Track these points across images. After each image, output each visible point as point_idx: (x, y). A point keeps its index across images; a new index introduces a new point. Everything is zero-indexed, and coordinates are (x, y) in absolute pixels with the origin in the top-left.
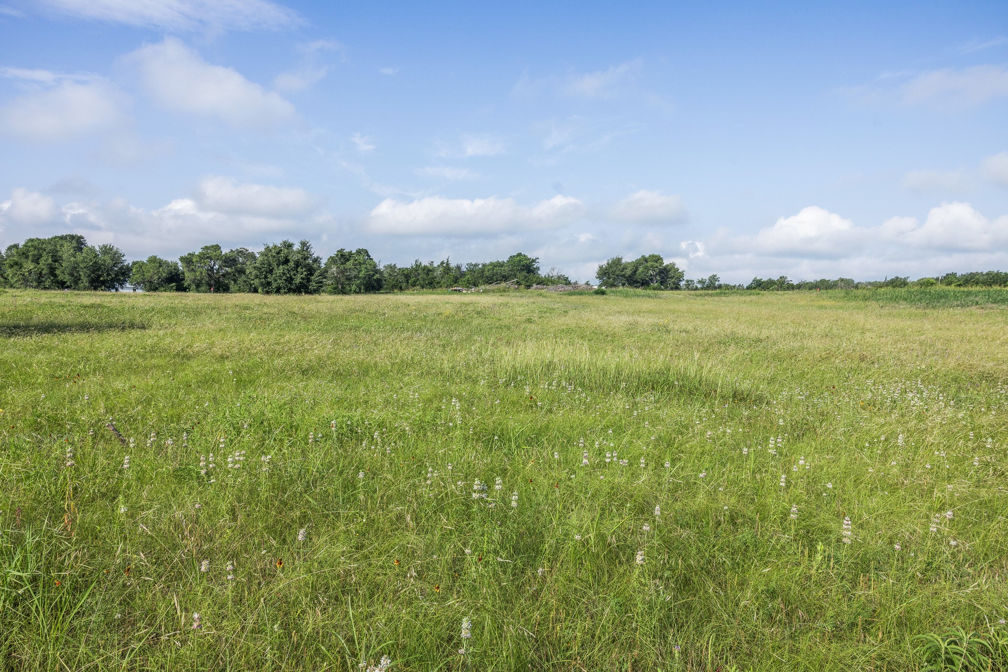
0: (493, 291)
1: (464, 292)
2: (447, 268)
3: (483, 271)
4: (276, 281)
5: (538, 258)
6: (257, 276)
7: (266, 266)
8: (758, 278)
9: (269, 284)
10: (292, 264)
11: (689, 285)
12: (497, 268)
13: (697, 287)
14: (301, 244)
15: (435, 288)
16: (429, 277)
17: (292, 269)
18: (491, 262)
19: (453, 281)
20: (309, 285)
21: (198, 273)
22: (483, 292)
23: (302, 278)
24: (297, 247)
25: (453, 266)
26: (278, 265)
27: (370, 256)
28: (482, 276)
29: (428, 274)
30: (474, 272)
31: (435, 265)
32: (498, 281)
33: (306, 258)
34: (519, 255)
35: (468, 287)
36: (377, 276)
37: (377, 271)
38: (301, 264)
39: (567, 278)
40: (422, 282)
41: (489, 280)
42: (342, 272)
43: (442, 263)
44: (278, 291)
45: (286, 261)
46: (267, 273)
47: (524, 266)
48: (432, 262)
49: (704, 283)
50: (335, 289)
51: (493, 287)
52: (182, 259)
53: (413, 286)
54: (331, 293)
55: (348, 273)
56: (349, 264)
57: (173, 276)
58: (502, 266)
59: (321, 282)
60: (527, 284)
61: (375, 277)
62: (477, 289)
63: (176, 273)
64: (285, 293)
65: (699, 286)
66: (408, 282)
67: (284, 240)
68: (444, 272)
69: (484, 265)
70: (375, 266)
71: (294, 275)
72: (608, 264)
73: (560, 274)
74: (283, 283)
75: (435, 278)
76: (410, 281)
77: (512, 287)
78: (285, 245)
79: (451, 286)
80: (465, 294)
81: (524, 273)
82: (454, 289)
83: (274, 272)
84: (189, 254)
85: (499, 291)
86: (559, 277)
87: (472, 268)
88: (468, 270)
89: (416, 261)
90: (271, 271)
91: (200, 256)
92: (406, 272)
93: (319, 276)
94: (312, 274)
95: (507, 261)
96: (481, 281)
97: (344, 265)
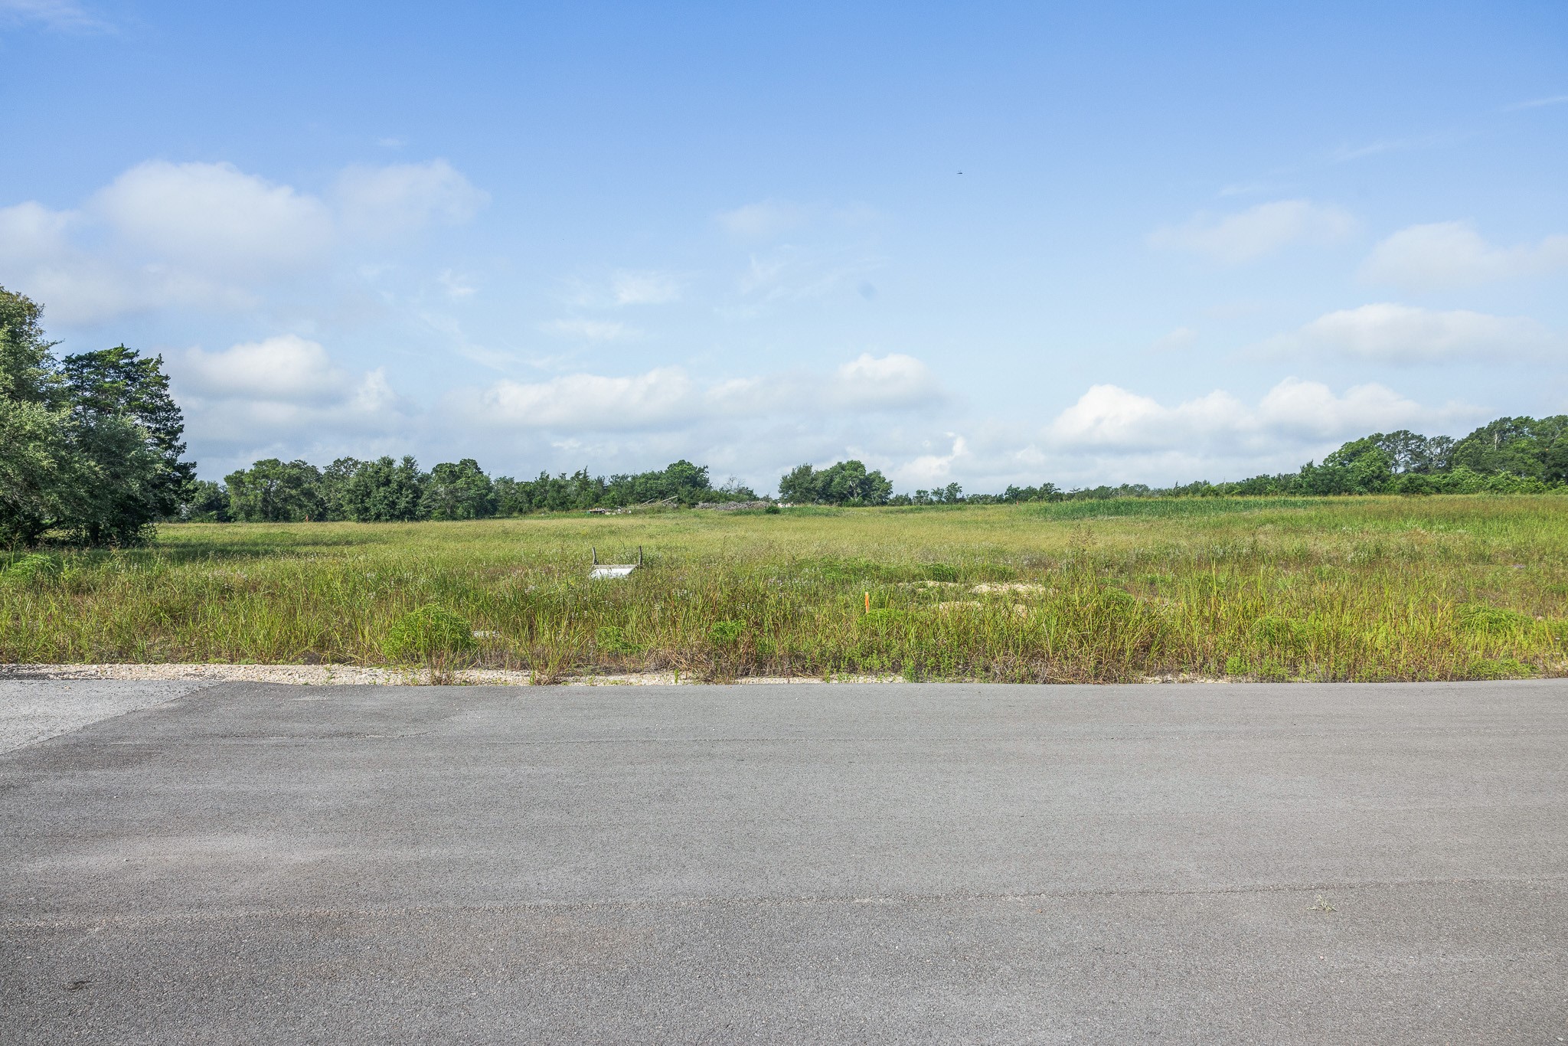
0: (645, 512)
1: (608, 513)
2: (583, 481)
3: (633, 486)
4: (375, 506)
5: (707, 467)
6: (351, 501)
7: (362, 488)
8: (1014, 486)
9: (367, 509)
10: (394, 486)
11: (922, 497)
12: (652, 481)
13: (931, 500)
14: (405, 460)
15: (569, 509)
16: (560, 496)
17: (394, 492)
18: (643, 474)
19: (593, 499)
20: (416, 511)
21: (251, 497)
22: (632, 513)
23: (407, 502)
24: (398, 463)
25: (593, 479)
26: (378, 487)
27: (479, 469)
28: (631, 493)
29: (559, 492)
30: (622, 487)
31: (568, 478)
32: (653, 499)
33: (410, 478)
34: (682, 462)
35: (612, 508)
36: (491, 496)
37: (490, 489)
38: (404, 485)
39: (752, 491)
40: (551, 502)
41: (641, 498)
42: (451, 492)
43: (578, 474)
44: (378, 517)
45: (387, 482)
46: (363, 496)
47: (687, 478)
48: (564, 474)
49: (941, 494)
50: (443, 513)
51: (646, 506)
52: (228, 479)
53: (538, 508)
54: (438, 519)
55: (460, 494)
56: (461, 483)
57: (213, 501)
58: (658, 479)
59: (429, 507)
60: (692, 502)
61: (489, 497)
62: (624, 509)
63: (216, 498)
64: (387, 520)
65: (935, 499)
66: (530, 502)
67: (383, 456)
68: (581, 487)
69: (634, 478)
70: (488, 482)
71: (398, 498)
72: (793, 474)
73: (741, 486)
74: (384, 508)
75: (569, 495)
76: (533, 501)
77: (670, 507)
78: (384, 463)
79: (591, 506)
80: (607, 516)
81: (688, 487)
82: (594, 510)
83: (373, 495)
84: (237, 472)
85: (653, 511)
86: (740, 491)
87: (619, 481)
88: (614, 485)
89: (542, 473)
90: (368, 495)
91: (254, 475)
92: (528, 489)
93: (428, 499)
94: (418, 497)
95: (666, 471)
96: (630, 499)
97: (455, 484)
